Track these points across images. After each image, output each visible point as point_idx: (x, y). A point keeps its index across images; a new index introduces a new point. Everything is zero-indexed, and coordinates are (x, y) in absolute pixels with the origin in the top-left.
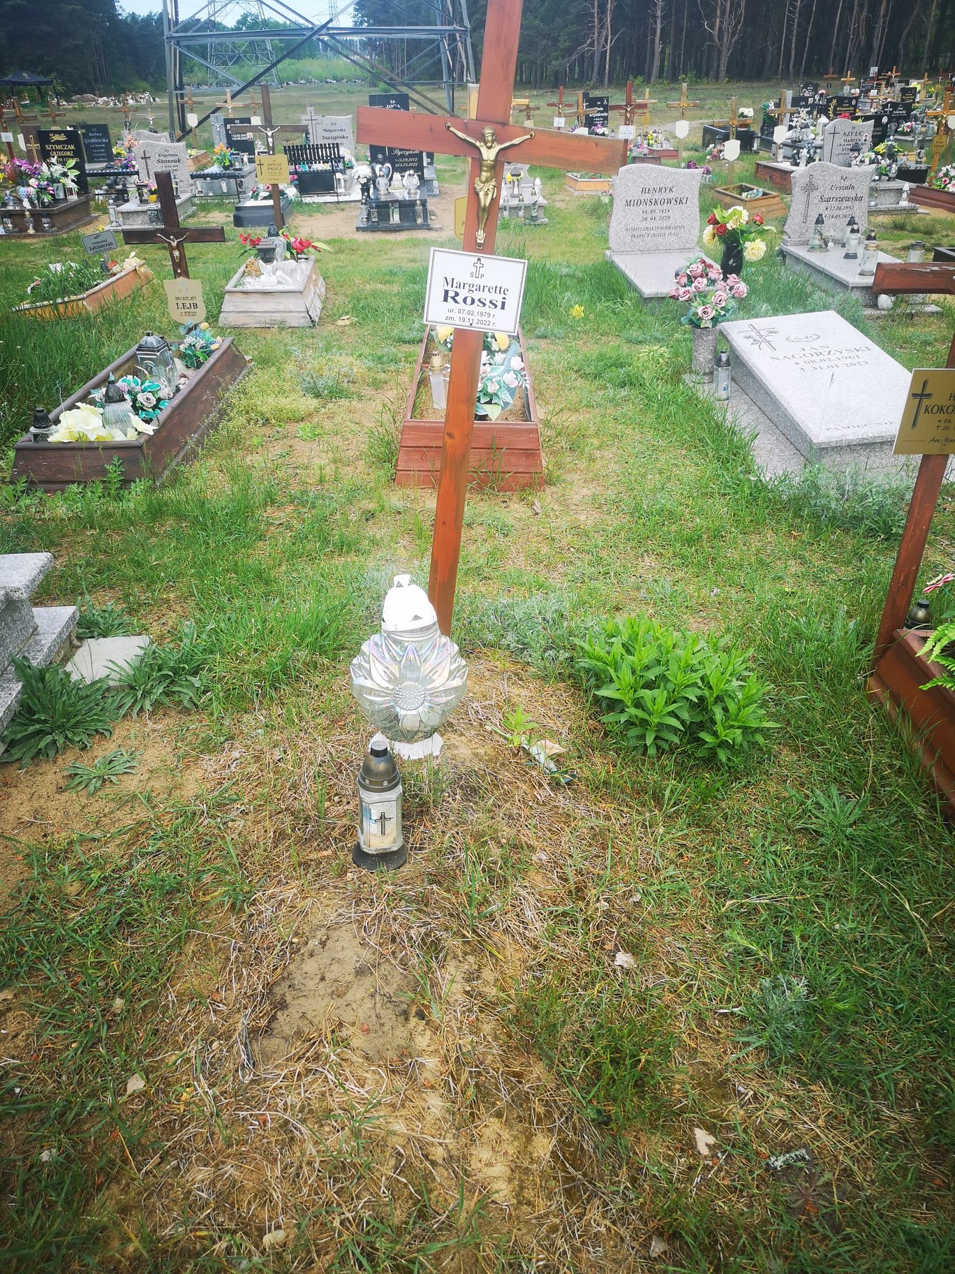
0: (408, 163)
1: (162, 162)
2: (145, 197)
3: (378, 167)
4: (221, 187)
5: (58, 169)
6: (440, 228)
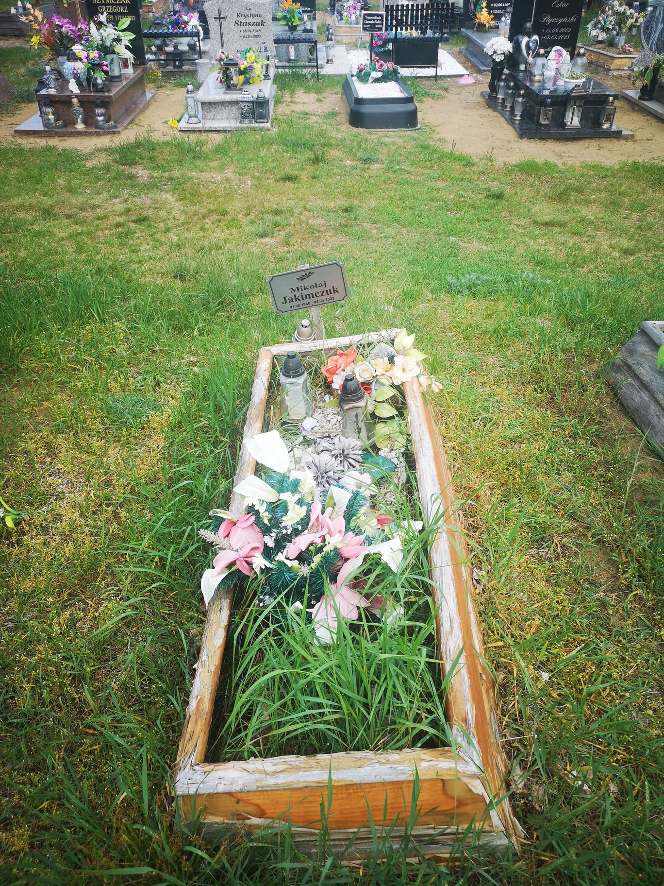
0: (558, 34)
1: (241, 24)
2: (235, 80)
3: (524, 40)
4: (288, 52)
5: (109, 32)
6: (632, 136)
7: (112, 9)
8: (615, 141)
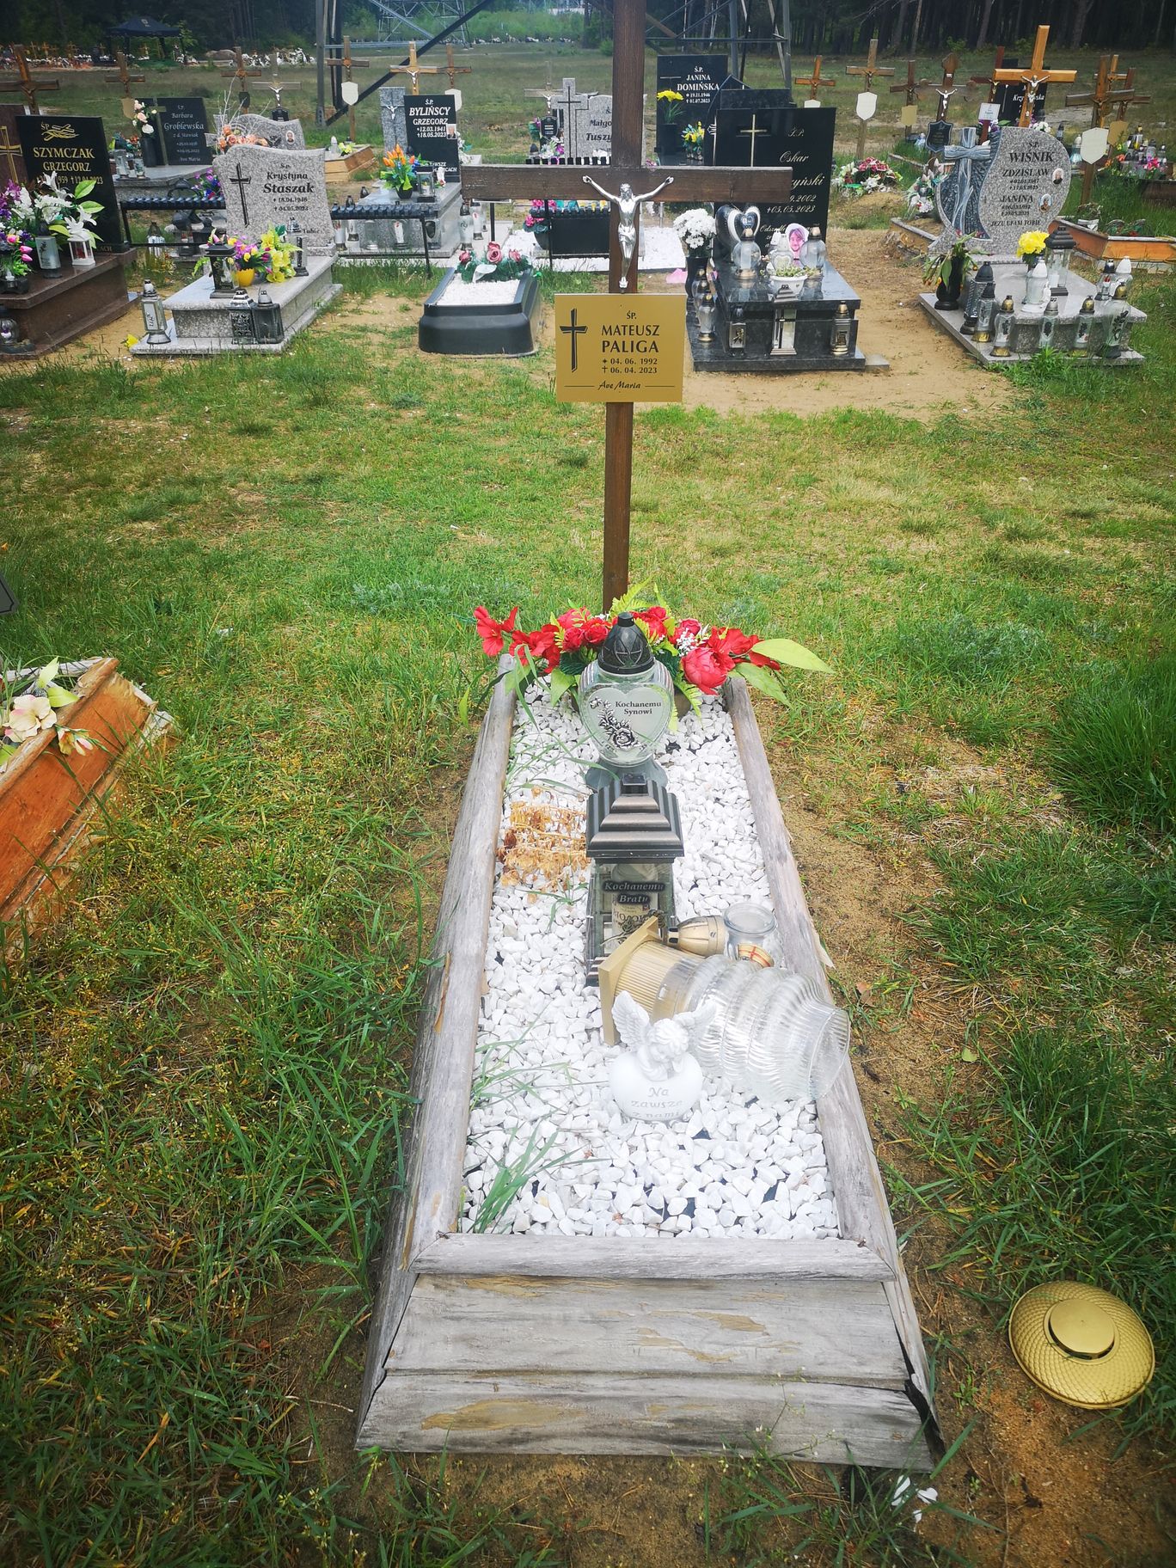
0: (795, 205)
1: (275, 189)
2: (228, 276)
3: (732, 215)
4: (392, 233)
5: (54, 202)
6: (886, 368)
7: (65, 167)
8: (855, 376)
